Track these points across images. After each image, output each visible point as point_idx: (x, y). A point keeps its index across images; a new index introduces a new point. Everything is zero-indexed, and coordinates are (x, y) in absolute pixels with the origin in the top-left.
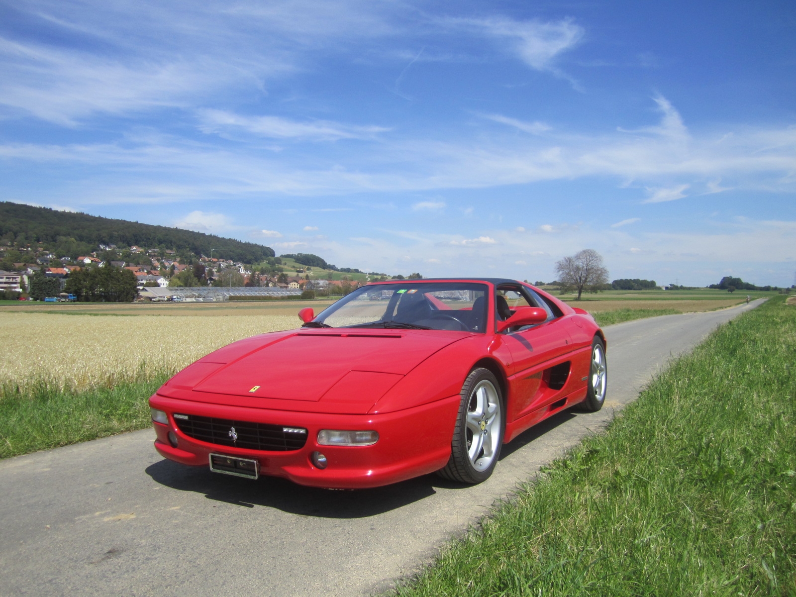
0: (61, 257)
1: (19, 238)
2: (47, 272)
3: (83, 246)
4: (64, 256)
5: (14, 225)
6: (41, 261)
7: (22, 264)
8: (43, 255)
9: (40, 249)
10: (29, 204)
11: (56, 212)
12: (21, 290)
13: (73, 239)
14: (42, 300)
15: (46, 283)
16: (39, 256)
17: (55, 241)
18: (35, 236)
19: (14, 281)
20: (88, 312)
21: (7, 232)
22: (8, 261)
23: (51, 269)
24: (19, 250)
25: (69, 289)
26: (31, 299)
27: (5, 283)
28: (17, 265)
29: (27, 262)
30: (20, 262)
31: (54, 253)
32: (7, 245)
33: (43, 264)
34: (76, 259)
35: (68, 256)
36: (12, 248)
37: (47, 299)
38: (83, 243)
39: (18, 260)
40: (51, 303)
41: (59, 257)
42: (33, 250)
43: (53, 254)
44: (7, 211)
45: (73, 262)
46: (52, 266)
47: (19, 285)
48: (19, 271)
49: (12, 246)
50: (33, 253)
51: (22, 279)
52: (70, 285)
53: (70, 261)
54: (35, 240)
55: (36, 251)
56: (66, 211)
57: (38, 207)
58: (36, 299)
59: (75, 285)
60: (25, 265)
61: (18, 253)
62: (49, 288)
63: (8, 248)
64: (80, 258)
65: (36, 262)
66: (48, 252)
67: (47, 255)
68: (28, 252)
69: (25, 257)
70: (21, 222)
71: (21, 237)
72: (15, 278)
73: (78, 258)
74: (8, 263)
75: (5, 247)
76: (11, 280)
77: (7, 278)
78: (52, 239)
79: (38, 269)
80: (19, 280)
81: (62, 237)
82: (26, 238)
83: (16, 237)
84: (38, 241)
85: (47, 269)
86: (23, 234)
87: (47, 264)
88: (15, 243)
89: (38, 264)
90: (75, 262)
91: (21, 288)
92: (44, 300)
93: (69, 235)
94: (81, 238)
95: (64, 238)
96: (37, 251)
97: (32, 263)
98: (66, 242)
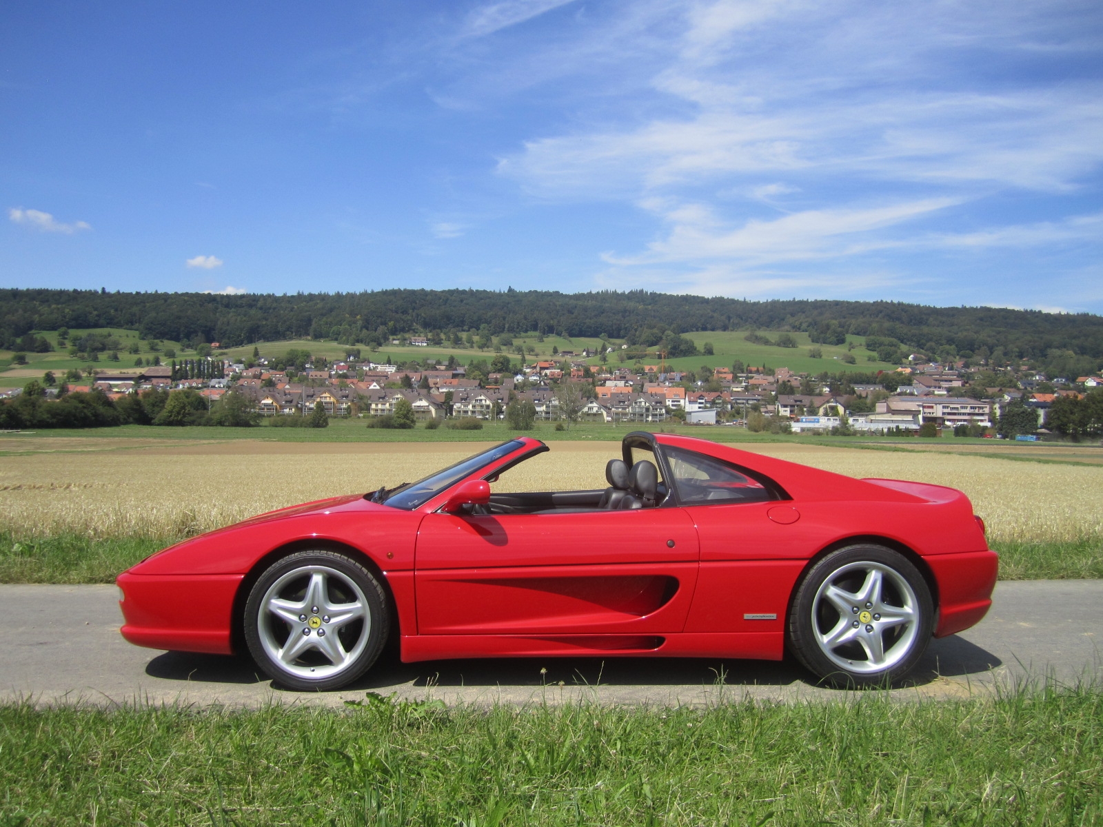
0: (1051, 379)
1: (995, 353)
2: (1031, 400)
3: (1086, 361)
4: (1057, 377)
5: (989, 337)
6: (1023, 384)
7: (997, 389)
8: (1026, 376)
9: (1024, 368)
10: (1010, 307)
11: (1048, 315)
12: (989, 424)
13: (1071, 352)
14: (1013, 438)
15: (1019, 415)
16: (1021, 378)
17: (1045, 356)
18: (1017, 350)
19: (981, 411)
20: (1036, 458)
21: (980, 347)
22: (979, 385)
23: (1036, 395)
24: (994, 370)
25: (1050, 424)
26: (998, 436)
27: (969, 414)
28: (990, 391)
29: (1004, 387)
30: (994, 387)
31: (1043, 373)
32: (980, 365)
33: (1026, 388)
34: (1074, 380)
35: (1062, 377)
36: (985, 368)
37: (1019, 437)
38: (1086, 357)
39: (991, 383)
40: (1024, 443)
41: (1050, 378)
42: (1014, 370)
43: (1040, 375)
44: (981, 319)
45: (1068, 385)
46: (1039, 391)
47: (986, 417)
48: (992, 399)
49: (987, 365)
50: (1012, 373)
51: (992, 409)
52: (1051, 419)
53: (1064, 384)
54: (1018, 356)
55: (1017, 371)
56: (1063, 313)
57: (1022, 310)
58: (1004, 437)
59: (1058, 418)
60: (1000, 390)
61: (992, 373)
62: (1022, 422)
63: (981, 368)
64: (1080, 379)
65: (1015, 387)
66: (1033, 372)
67: (1033, 375)
68: (1005, 373)
69: (1001, 379)
70: (999, 333)
71: (999, 351)
72: (983, 408)
73: (1076, 379)
74: (978, 388)
75: (977, 367)
76: (977, 411)
77: (972, 408)
78: (1039, 353)
79: (1018, 395)
80: (987, 410)
81: (1054, 350)
82: (1005, 354)
83: (992, 353)
84: (1021, 356)
85: (1030, 395)
86: (1002, 348)
87: (1032, 389)
88: (991, 361)
89: (1019, 389)
90: (1071, 385)
91: (990, 421)
92: (1014, 439)
93: (1065, 346)
94: (1082, 351)
95: (1057, 352)
96: (1019, 371)
97: (1010, 387)
98: (1060, 357)
